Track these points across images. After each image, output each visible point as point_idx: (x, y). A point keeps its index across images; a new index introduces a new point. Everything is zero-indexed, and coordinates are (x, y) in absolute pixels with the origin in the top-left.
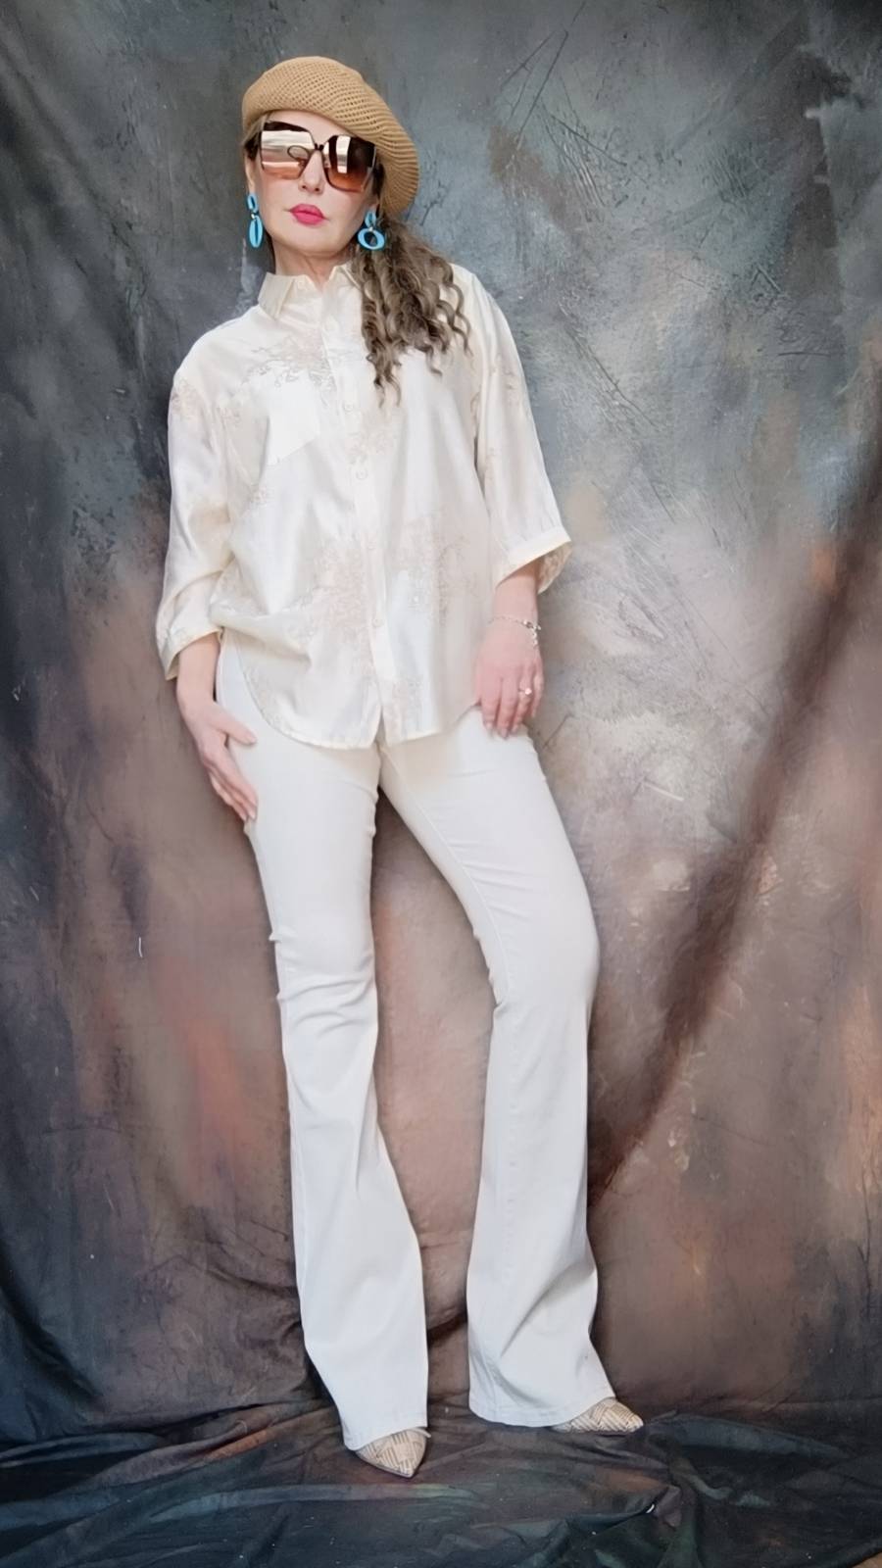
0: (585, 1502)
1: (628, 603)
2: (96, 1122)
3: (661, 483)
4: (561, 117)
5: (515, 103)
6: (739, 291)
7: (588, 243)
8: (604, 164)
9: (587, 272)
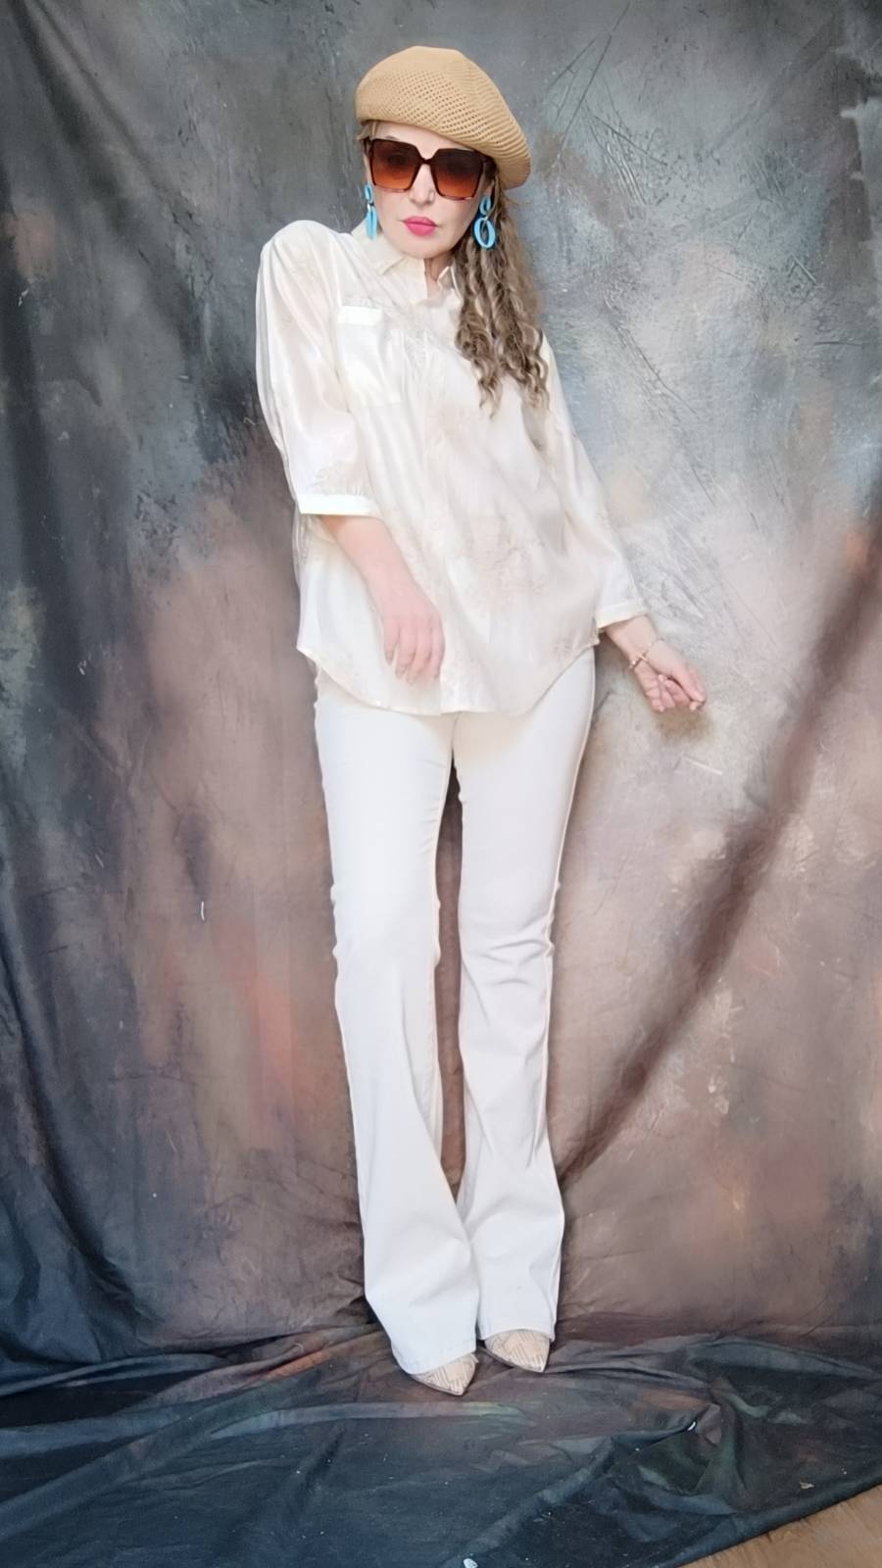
0: (629, 1419)
1: (670, 584)
2: (159, 1071)
3: (701, 467)
4: (604, 118)
5: (560, 105)
6: (776, 283)
7: (630, 239)
8: (645, 164)
9: (629, 267)
